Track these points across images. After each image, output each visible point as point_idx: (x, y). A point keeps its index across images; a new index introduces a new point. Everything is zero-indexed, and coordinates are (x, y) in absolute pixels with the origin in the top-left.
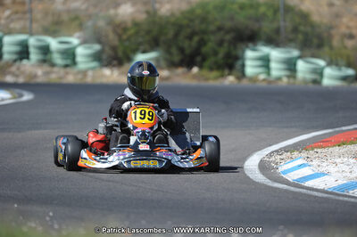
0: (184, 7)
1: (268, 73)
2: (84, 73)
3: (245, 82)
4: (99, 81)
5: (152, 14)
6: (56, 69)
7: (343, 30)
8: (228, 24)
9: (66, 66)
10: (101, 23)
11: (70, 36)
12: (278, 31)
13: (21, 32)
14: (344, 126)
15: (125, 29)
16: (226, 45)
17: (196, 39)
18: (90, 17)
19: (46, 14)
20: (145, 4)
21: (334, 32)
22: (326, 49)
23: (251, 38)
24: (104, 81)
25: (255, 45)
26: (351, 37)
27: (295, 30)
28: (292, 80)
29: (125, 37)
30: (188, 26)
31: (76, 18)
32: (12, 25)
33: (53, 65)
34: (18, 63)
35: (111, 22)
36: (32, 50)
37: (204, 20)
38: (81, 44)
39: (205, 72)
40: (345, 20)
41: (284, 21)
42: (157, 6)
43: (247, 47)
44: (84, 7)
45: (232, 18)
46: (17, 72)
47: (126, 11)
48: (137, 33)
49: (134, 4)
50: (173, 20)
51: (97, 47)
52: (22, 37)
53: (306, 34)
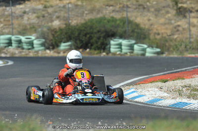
0: (83, 21)
1: (121, 51)
2: (37, 52)
3: (110, 55)
4: (43, 55)
5: (68, 25)
6: (24, 51)
7: (155, 31)
8: (103, 29)
9: (29, 49)
10: (45, 29)
11: (31, 35)
12: (125, 32)
13: (8, 34)
14: (154, 74)
15: (56, 32)
16: (102, 38)
17: (88, 36)
18: (40, 26)
19: (19, 25)
20: (65, 20)
21: (150, 32)
22: (147, 40)
23: (113, 35)
24: (47, 55)
25: (115, 38)
26: (158, 34)
27: (133, 31)
28: (132, 54)
29: (56, 35)
30: (84, 30)
31: (34, 27)
32: (4, 31)
33: (23, 49)
34: (7, 48)
35: (49, 29)
36: (13, 42)
37: (91, 27)
38: (35, 39)
39: (92, 51)
40: (155, 27)
41: (128, 27)
42: (70, 21)
43: (111, 39)
44: (37, 22)
45: (104, 26)
46: (6, 52)
47: (56, 24)
48: (61, 33)
49: (60, 21)
50: (77, 27)
51: (44, 40)
52: (8, 36)
53: (138, 33)
